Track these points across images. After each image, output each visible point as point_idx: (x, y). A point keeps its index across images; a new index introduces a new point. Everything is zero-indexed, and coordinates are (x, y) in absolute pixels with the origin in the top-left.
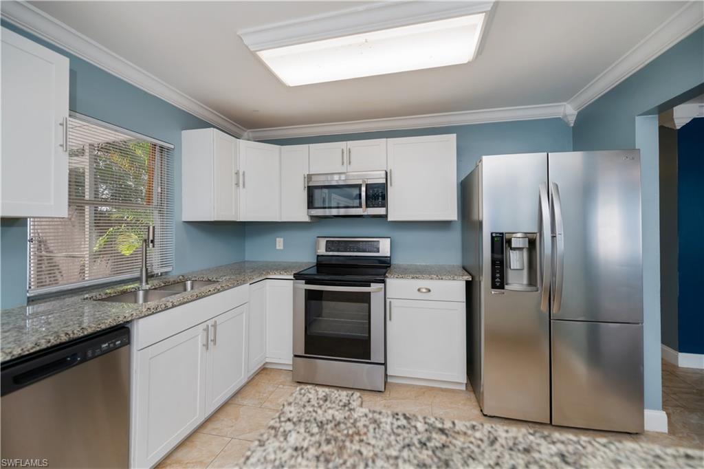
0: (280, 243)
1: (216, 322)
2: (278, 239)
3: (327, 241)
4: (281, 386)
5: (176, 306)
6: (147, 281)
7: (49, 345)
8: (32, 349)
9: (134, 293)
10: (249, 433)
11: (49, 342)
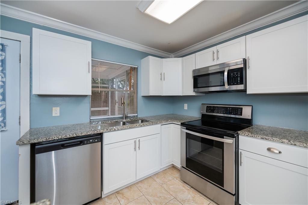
0: (186, 106)
1: (139, 140)
2: (185, 104)
3: (207, 106)
4: (175, 179)
5: (119, 130)
6: (125, 119)
7: (70, 137)
8: (65, 137)
9: (120, 123)
10: (151, 196)
11: (70, 136)
